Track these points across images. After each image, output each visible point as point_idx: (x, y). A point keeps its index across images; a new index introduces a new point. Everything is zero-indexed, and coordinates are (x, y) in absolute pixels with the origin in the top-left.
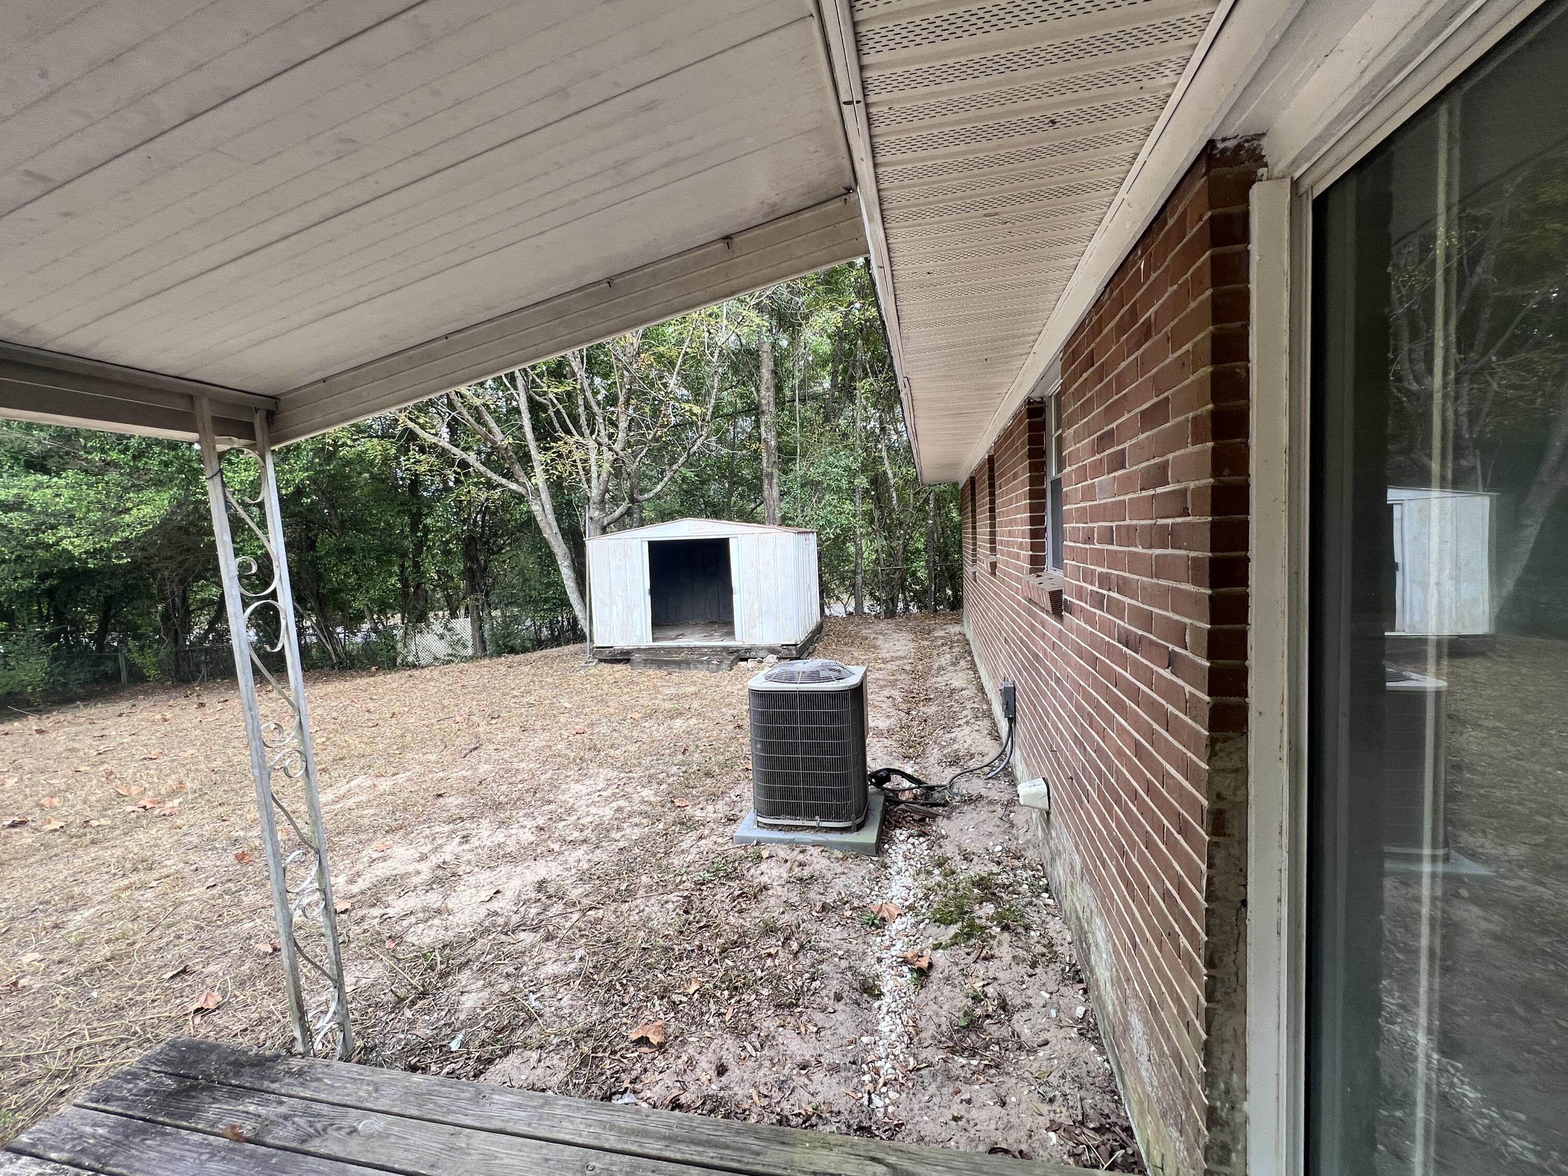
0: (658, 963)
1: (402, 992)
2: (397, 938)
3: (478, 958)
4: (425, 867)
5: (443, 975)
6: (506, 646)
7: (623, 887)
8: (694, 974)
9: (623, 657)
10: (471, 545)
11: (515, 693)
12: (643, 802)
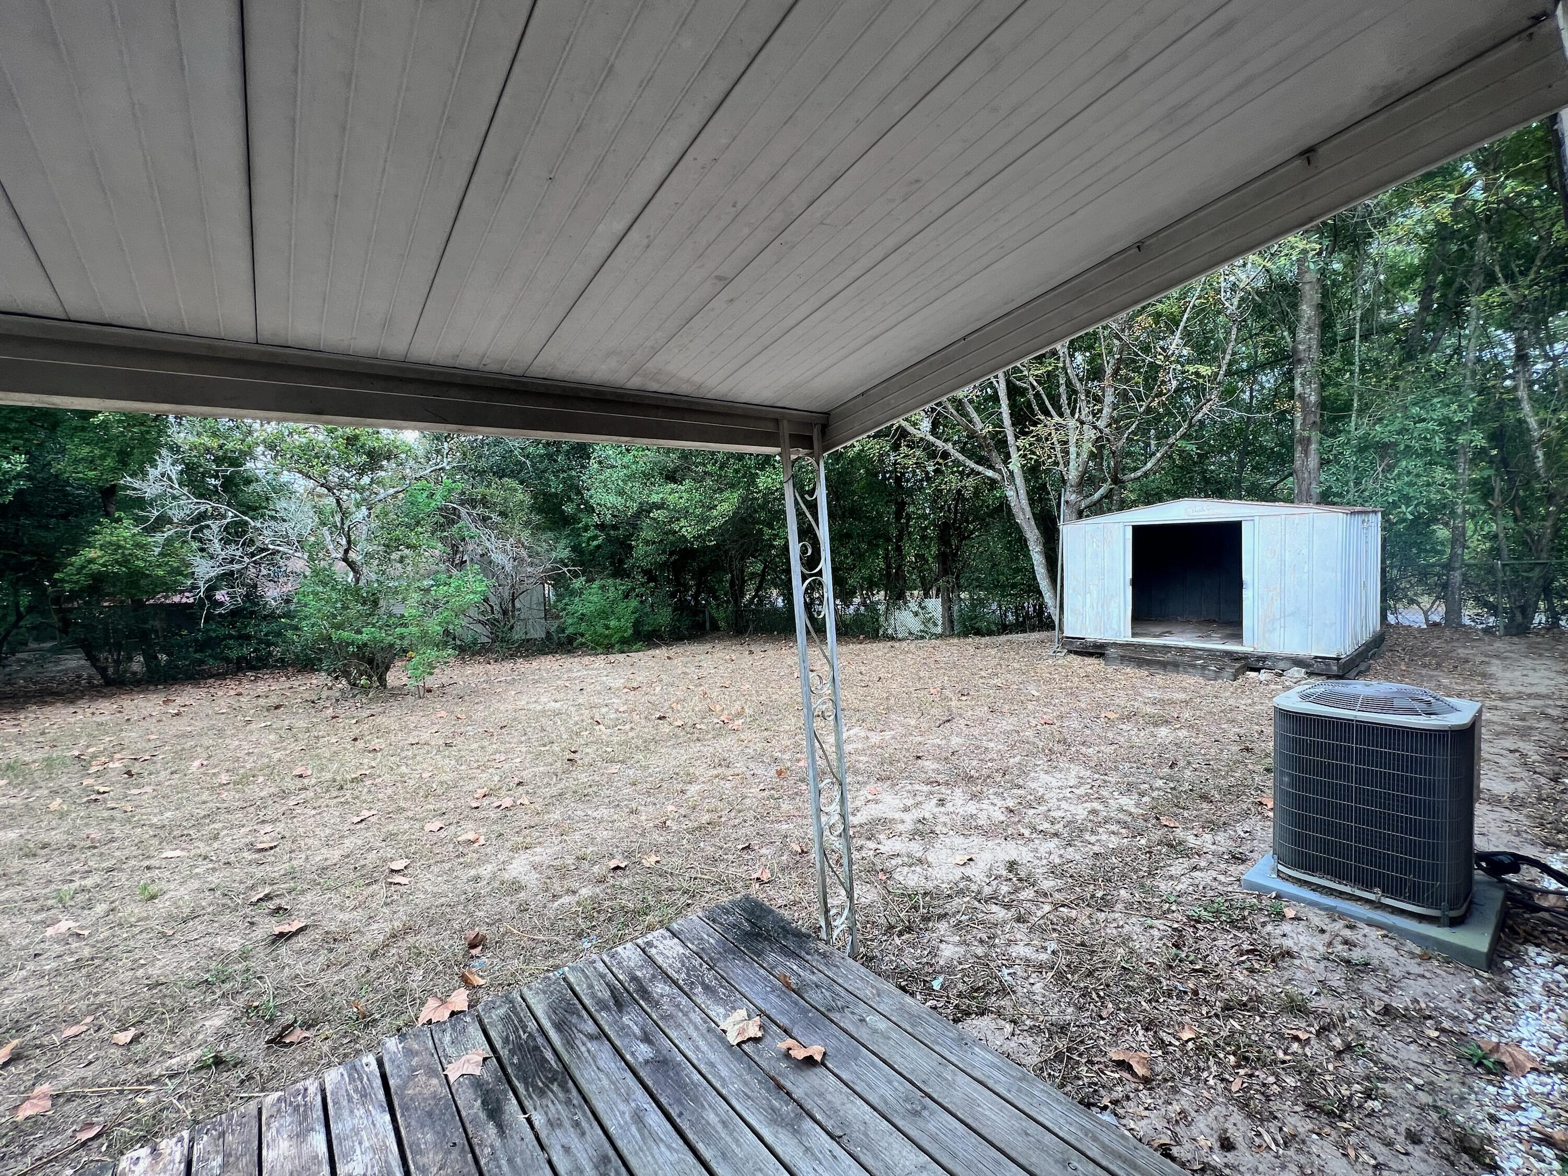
0: (1143, 989)
1: (893, 921)
2: (889, 873)
3: (954, 915)
4: (909, 818)
5: (926, 919)
6: (973, 628)
7: (1099, 894)
8: (1187, 1019)
9: (1097, 651)
10: (946, 531)
11: (983, 673)
12: (1121, 810)
